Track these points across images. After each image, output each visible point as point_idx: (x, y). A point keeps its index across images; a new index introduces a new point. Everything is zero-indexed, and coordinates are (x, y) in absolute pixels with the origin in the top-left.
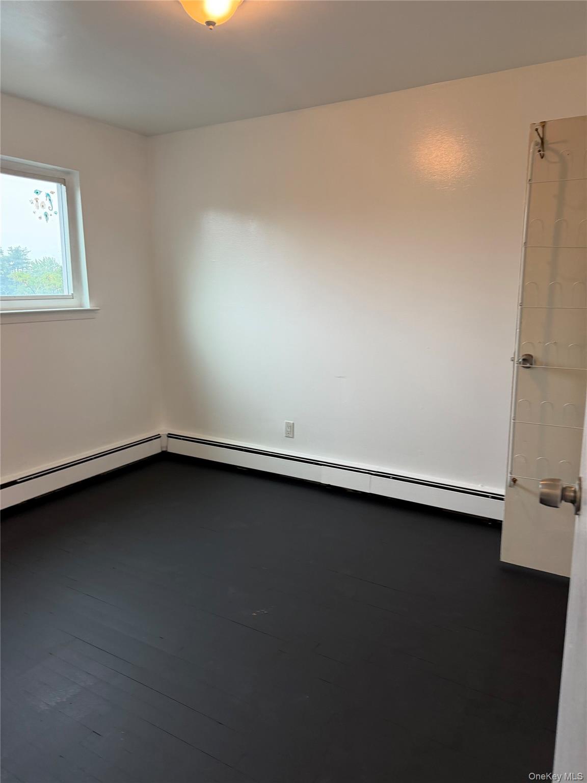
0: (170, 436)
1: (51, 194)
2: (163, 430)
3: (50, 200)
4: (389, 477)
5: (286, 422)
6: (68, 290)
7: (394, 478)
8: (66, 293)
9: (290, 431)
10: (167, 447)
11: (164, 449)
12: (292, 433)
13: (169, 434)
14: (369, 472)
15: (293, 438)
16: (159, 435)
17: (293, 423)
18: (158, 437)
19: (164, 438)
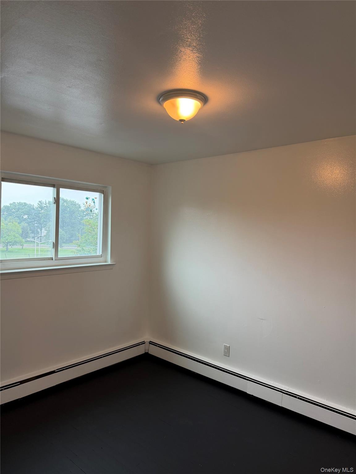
0: (151, 343)
1: (95, 199)
2: (147, 338)
3: (94, 202)
4: (296, 397)
5: (224, 345)
6: (99, 252)
7: (299, 398)
8: (98, 254)
9: (227, 352)
10: (148, 350)
11: (147, 351)
12: (228, 354)
13: (150, 341)
14: (281, 391)
15: (229, 357)
16: (144, 341)
17: (229, 346)
18: (143, 343)
19: (147, 344)
